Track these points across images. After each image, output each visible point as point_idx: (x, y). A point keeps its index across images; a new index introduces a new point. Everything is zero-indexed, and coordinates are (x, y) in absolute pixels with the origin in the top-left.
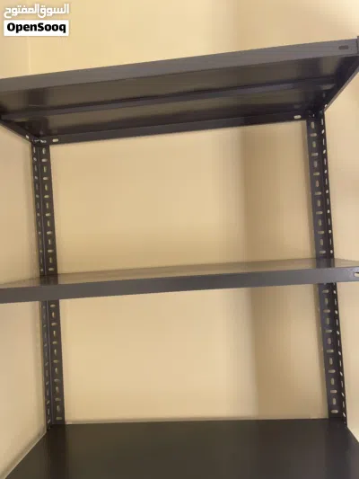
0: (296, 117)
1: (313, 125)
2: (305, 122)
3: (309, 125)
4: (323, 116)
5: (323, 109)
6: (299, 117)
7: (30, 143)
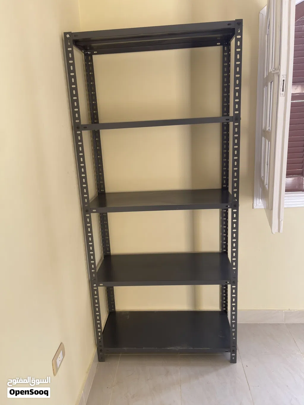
0: (218, 44)
1: (226, 48)
2: (222, 46)
4: (230, 44)
6: (219, 44)
7: (83, 54)
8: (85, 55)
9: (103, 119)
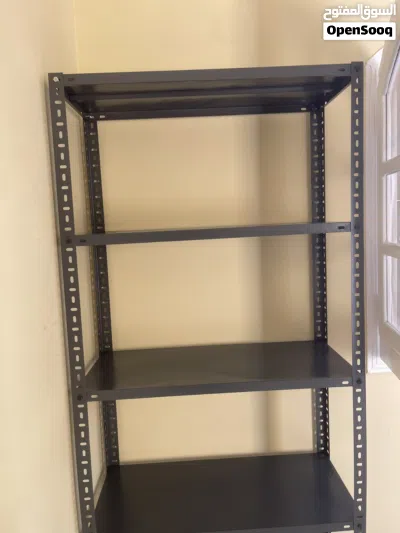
1: (315, 116)
2: (309, 114)
3: (312, 115)
4: (323, 110)
5: (323, 104)
7: (82, 118)
8: (85, 120)
9: (111, 226)
